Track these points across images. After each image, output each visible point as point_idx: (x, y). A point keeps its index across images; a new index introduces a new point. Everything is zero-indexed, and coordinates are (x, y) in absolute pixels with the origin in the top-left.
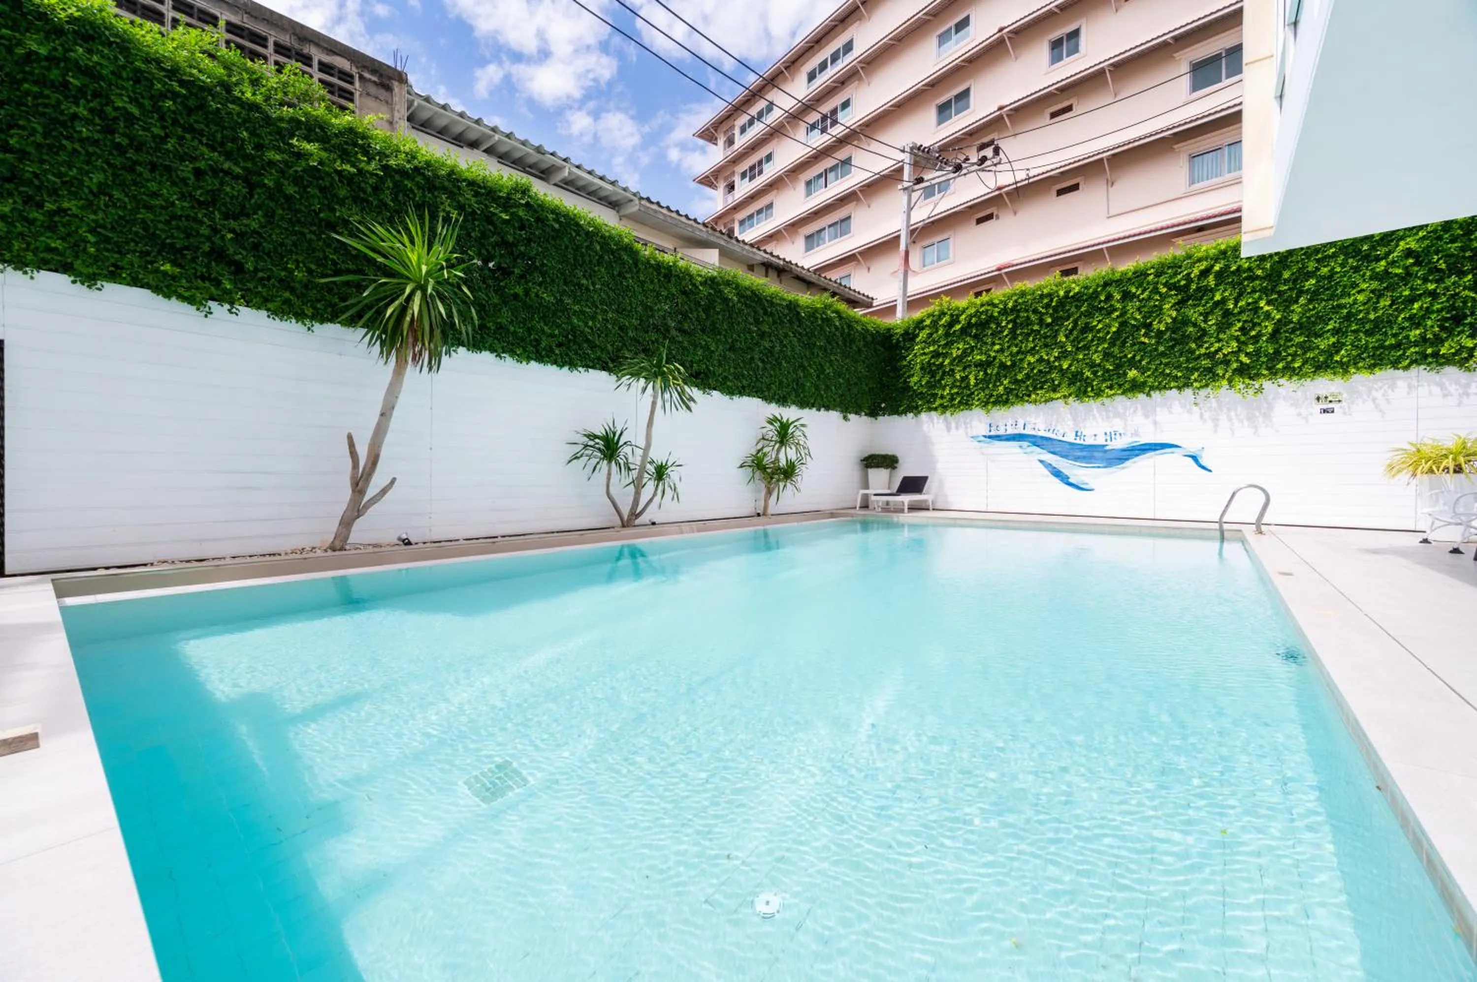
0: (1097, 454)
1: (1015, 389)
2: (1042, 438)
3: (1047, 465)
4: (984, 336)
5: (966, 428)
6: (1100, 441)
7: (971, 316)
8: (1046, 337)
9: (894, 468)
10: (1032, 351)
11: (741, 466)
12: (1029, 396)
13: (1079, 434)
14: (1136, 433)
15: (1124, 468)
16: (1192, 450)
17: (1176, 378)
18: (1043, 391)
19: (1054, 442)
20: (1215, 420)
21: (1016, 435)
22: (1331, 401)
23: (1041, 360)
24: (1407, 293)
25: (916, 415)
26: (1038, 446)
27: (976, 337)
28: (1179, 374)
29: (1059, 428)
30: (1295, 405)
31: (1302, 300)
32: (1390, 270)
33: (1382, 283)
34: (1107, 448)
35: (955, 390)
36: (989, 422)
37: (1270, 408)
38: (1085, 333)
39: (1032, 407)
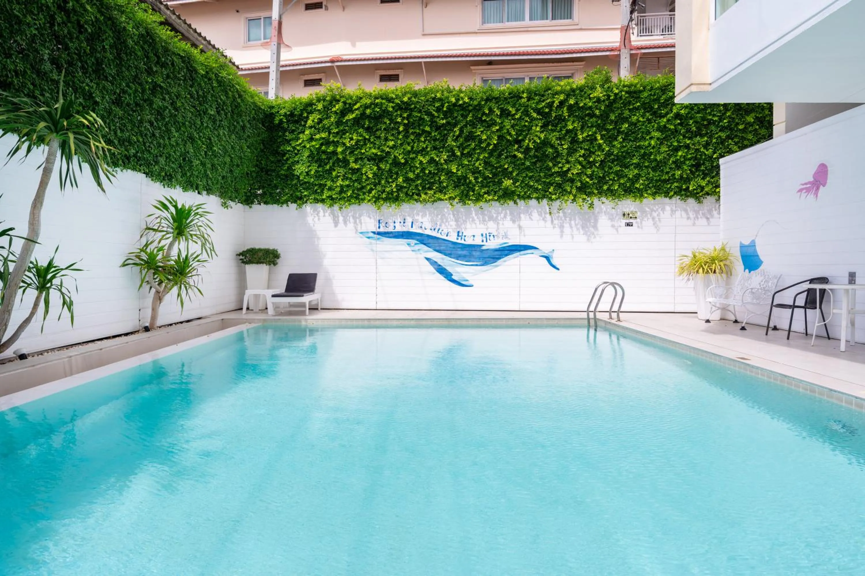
0: (476, 254)
1: (405, 187)
2: (429, 236)
3: (433, 263)
4: (377, 130)
5: (355, 222)
6: (478, 241)
7: (366, 107)
8: (435, 140)
9: (275, 264)
10: (423, 152)
11: (124, 265)
12: (419, 195)
13: (460, 234)
14: (506, 236)
15: (497, 266)
16: (546, 252)
17: (536, 190)
18: (432, 192)
19: (440, 241)
20: (562, 227)
21: (404, 232)
22: (631, 218)
23: (432, 161)
24: (675, 144)
25: (300, 206)
26: (425, 244)
27: (368, 129)
28: (540, 187)
29: (443, 227)
30: (612, 219)
31: (620, 138)
32: (667, 126)
33: (662, 134)
34: (484, 248)
35: (347, 183)
36: (378, 218)
37: (596, 221)
38: (469, 140)
39: (419, 205)
